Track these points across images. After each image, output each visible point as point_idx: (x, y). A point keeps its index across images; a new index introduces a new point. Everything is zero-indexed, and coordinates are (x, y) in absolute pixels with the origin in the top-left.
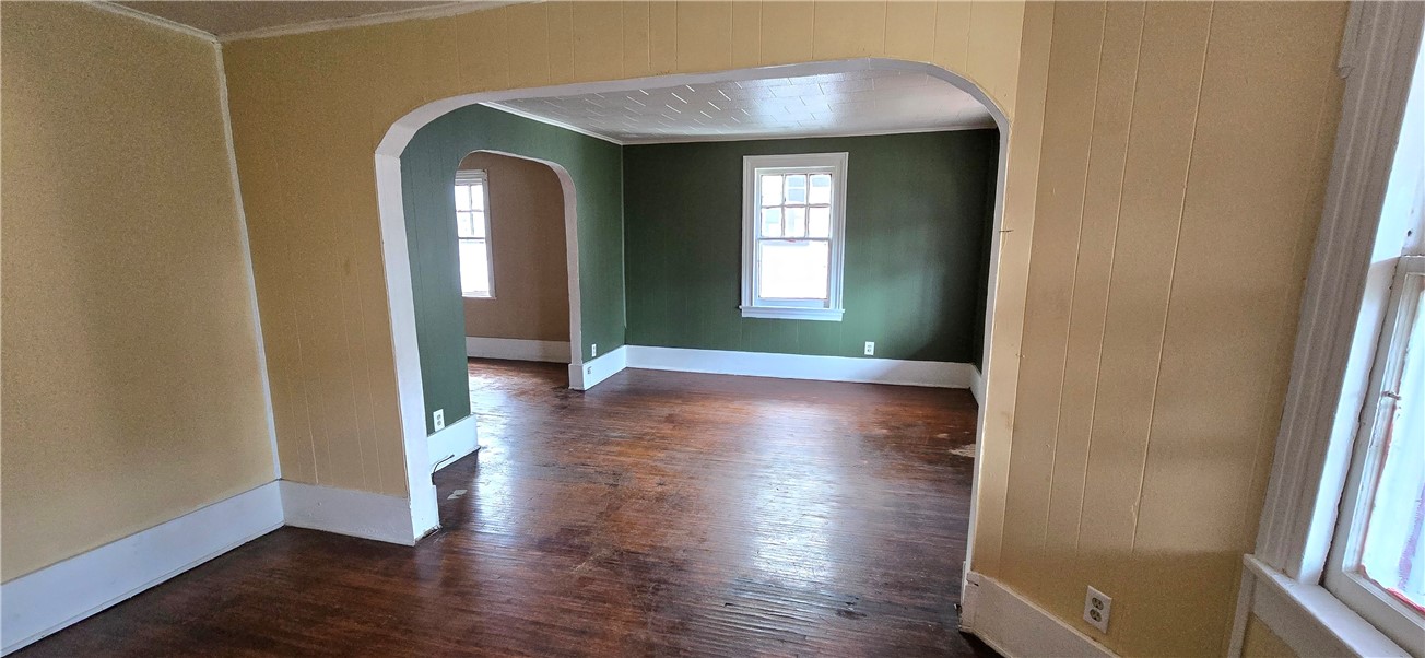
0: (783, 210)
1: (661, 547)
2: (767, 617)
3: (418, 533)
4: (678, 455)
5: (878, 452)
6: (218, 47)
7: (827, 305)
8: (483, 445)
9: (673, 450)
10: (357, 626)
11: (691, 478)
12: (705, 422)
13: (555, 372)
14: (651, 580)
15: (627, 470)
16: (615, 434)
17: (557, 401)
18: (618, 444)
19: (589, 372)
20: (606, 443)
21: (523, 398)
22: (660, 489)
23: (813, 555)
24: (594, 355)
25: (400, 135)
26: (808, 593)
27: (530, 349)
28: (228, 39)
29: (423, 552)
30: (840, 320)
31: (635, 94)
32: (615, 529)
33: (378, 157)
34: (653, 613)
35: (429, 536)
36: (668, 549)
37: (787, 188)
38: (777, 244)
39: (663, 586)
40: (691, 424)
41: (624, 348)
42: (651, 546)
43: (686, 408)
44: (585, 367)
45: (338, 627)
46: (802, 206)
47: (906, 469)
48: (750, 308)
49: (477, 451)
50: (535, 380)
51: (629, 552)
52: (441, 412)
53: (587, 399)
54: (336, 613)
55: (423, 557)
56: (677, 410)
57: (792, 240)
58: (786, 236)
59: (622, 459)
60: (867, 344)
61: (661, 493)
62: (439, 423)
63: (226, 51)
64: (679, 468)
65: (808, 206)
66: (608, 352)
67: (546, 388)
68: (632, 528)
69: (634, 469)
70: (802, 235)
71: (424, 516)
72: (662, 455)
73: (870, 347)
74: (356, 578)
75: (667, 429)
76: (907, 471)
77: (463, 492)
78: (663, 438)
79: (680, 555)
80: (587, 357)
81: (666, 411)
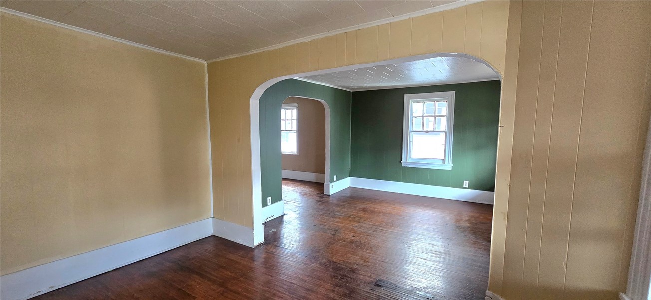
0: (423, 118)
1: (348, 262)
2: (388, 297)
3: (256, 243)
4: (365, 225)
5: (462, 234)
6: (206, 65)
7: (444, 163)
8: (286, 213)
9: (362, 223)
10: (230, 274)
11: (368, 235)
12: (380, 212)
13: (319, 186)
14: (340, 274)
15: (341, 229)
16: (339, 214)
17: (318, 199)
18: (340, 218)
19: (332, 187)
20: (334, 217)
21: (305, 196)
22: (353, 238)
23: (416, 275)
24: (335, 180)
25: (259, 92)
26: (410, 291)
27: (310, 177)
28: (210, 61)
29: (256, 251)
30: (450, 169)
31: (352, 71)
32: (330, 252)
33: (251, 100)
34: (338, 288)
35: (259, 245)
36: (350, 263)
37: (425, 108)
38: (420, 134)
39: (345, 277)
40: (373, 212)
41: (350, 178)
42: (344, 261)
43: (373, 206)
44: (331, 185)
45: (223, 273)
46: (432, 116)
47: (475, 243)
48: (406, 163)
49: (283, 215)
50: (311, 190)
51: (334, 262)
52: (270, 198)
53: (331, 198)
54: (223, 267)
55: (256, 252)
56: (368, 206)
57: (427, 131)
58: (425, 130)
59: (340, 224)
60: (465, 182)
61: (353, 240)
62: (269, 202)
63: (209, 65)
64: (363, 230)
65: (436, 116)
66: (342, 179)
67: (315, 193)
68: (337, 253)
69: (344, 229)
70: (432, 130)
71: (258, 237)
72: (357, 224)
73: (466, 184)
74: (232, 256)
75: (362, 214)
76: (475, 244)
77: (275, 230)
78: (359, 217)
79: (355, 266)
80: (332, 181)
81: (363, 206)
